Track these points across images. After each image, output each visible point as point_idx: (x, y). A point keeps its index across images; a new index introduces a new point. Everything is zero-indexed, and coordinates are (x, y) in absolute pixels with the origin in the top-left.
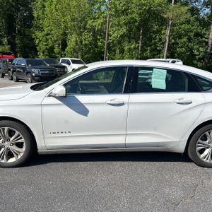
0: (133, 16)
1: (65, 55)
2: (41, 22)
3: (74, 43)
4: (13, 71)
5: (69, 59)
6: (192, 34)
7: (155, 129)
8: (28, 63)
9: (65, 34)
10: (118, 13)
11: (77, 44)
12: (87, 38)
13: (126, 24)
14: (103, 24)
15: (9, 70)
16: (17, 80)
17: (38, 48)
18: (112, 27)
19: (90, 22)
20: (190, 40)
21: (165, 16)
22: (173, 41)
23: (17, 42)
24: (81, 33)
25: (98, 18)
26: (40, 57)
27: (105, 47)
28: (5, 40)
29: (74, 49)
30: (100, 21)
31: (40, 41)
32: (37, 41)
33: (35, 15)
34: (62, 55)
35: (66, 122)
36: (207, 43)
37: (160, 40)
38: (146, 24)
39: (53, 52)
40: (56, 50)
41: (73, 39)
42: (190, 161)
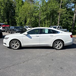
0: (48, 12)
1: (26, 25)
2: (18, 14)
3: (29, 21)
4: (10, 30)
5: (27, 26)
6: (68, 17)
7: (46, 41)
8: (15, 28)
9: (26, 18)
10: (43, 11)
11: (30, 21)
12: (33, 19)
13: (46, 15)
14: (38, 14)
15: (9, 30)
16: (11, 33)
17: (17, 23)
18: (41, 15)
19: (34, 14)
20: (67, 19)
21: (58, 12)
22: (61, 20)
23: (10, 21)
24: (31, 18)
25: (37, 12)
26: (17, 25)
27: (39, 22)
28: (6, 20)
29: (29, 23)
30: (37, 14)
31: (18, 20)
32: (17, 20)
33: (16, 12)
34: (25, 25)
35: (27, 40)
36: (73, 20)
37: (57, 19)
38: (52, 14)
39: (22, 24)
40: (23, 23)
41: (29, 20)
42: (54, 49)
